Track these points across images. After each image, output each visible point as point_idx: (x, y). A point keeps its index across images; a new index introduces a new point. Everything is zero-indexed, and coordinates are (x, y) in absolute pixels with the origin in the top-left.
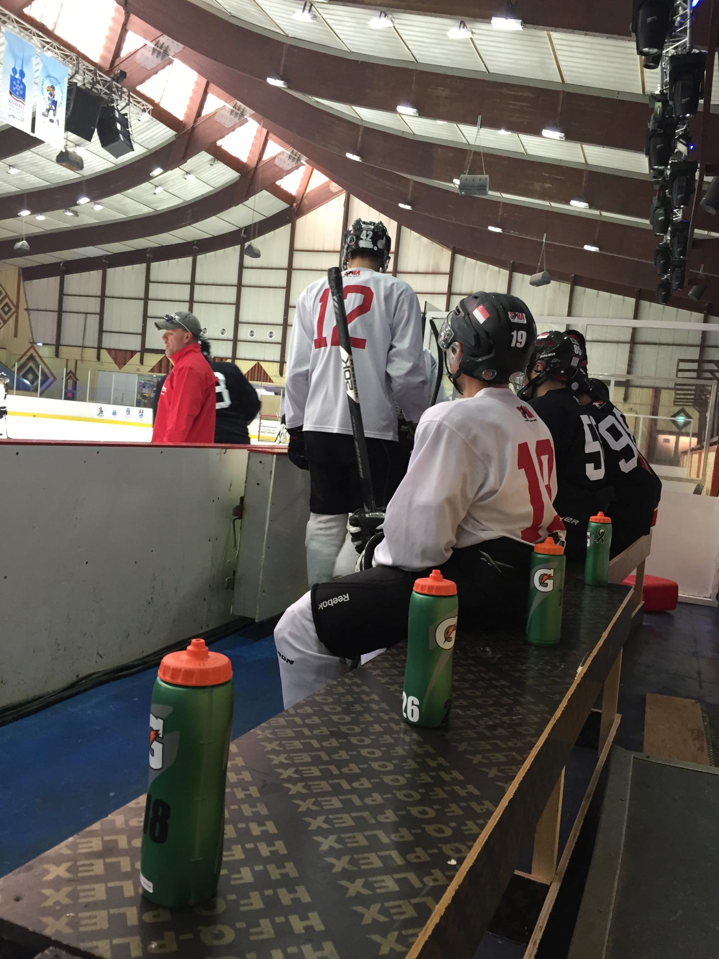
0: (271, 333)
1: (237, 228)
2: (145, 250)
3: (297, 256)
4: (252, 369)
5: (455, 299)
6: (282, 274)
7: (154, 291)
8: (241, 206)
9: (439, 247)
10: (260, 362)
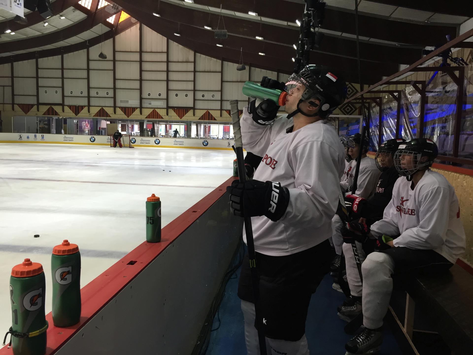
0: (107, 92)
1: (84, 41)
2: (34, 52)
3: (117, 54)
4: (99, 111)
5: (197, 74)
6: (112, 63)
7: (41, 73)
8: (89, 31)
9: (188, 50)
10: (103, 107)
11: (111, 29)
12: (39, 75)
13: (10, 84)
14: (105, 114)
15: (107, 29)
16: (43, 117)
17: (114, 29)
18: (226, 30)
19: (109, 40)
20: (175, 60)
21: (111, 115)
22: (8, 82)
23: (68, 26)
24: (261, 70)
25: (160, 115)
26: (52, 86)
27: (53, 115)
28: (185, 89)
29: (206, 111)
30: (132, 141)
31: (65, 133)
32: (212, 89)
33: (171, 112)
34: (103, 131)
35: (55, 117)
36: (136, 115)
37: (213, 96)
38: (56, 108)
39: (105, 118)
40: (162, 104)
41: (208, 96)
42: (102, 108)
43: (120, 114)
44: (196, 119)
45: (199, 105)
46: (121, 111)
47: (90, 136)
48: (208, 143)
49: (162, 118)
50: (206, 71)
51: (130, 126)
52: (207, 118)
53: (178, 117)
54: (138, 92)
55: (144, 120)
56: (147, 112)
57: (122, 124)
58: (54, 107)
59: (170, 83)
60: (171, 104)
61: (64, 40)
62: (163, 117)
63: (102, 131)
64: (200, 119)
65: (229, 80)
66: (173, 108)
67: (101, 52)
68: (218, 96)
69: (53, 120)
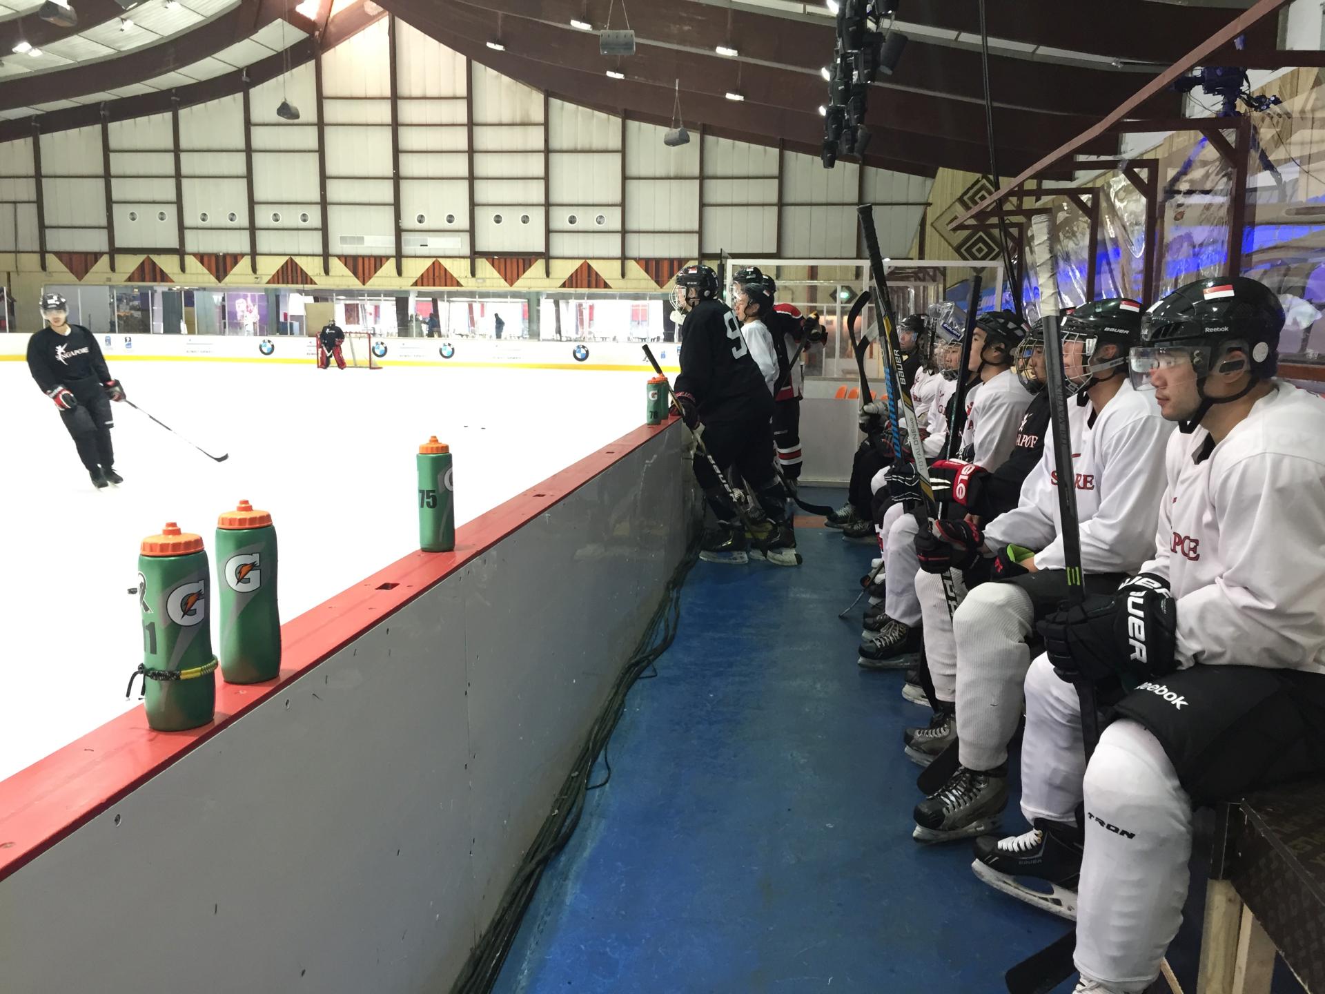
0: (304, 215)
1: (235, 69)
2: (97, 105)
3: (328, 106)
4: (282, 267)
5: (554, 158)
6: (313, 132)
7: (119, 164)
8: (246, 41)
9: (526, 89)
10: (293, 257)
11: (308, 35)
12: (113, 171)
13: (33, 197)
14: (300, 279)
15: (297, 35)
16: (126, 286)
17: (317, 33)
18: (632, 32)
19: (303, 67)
20: (490, 120)
21: (315, 279)
22: (26, 190)
23: (189, 28)
24: (734, 144)
25: (452, 275)
26: (150, 198)
27: (155, 280)
28: (521, 200)
29: (581, 262)
30: (378, 352)
31: (191, 331)
32: (597, 201)
33: (484, 266)
34: (296, 325)
35: (161, 288)
36: (385, 277)
37: (600, 220)
38: (162, 261)
39: (300, 286)
40: (459, 244)
41: (586, 219)
42: (291, 259)
43: (341, 276)
44: (553, 285)
45: (562, 245)
46: (343, 265)
47: (260, 340)
48: (587, 352)
49: (458, 284)
50: (579, 147)
51: (370, 307)
52: (585, 282)
53: (503, 280)
54: (389, 212)
55: (407, 292)
56: (415, 269)
57: (348, 302)
58: (155, 258)
59: (479, 185)
60: (482, 246)
61: (177, 69)
62: (462, 282)
63: (291, 324)
64: (564, 285)
65: (643, 174)
66: (488, 255)
67: (283, 100)
68: (613, 220)
69: (156, 295)
